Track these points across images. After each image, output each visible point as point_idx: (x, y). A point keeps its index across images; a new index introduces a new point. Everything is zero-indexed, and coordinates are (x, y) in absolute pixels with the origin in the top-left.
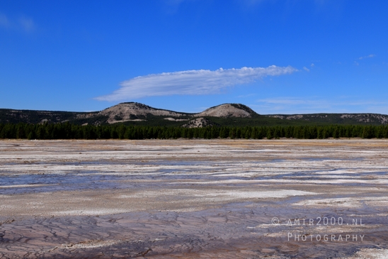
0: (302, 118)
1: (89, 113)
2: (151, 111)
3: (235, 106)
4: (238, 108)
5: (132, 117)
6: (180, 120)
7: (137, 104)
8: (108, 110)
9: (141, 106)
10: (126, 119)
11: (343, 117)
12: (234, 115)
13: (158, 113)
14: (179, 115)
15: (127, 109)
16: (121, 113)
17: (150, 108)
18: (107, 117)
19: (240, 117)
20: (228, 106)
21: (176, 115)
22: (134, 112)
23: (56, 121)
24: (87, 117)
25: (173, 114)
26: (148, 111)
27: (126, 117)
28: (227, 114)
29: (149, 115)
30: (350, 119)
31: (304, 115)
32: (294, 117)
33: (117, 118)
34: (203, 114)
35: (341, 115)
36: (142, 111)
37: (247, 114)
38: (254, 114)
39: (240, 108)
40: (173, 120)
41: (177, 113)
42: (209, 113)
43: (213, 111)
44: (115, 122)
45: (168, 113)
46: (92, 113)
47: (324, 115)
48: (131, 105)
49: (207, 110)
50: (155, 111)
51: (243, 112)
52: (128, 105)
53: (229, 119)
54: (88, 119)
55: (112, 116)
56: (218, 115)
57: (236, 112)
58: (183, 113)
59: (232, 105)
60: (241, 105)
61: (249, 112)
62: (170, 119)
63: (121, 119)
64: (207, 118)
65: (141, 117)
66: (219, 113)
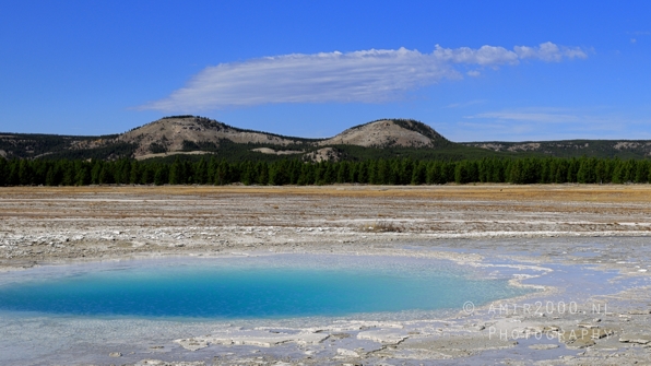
0: (540, 150)
1: (95, 138)
2: (230, 135)
3: (402, 124)
4: (409, 128)
5: (189, 145)
6: (286, 153)
7: (198, 120)
8: (138, 132)
9: (207, 123)
10: (175, 149)
11: (618, 147)
12: (398, 142)
13: (243, 138)
14: (287, 142)
15: (177, 129)
16: (164, 138)
17: (226, 127)
18: (135, 146)
19: (412, 147)
20: (386, 123)
21: (281, 142)
22: (192, 137)
23: (25, 155)
24: (93, 145)
25: (274, 141)
26: (222, 134)
27: (176, 147)
28: (384, 140)
29: (224, 142)
30: (633, 150)
31: (543, 143)
32: (522, 147)
33: (155, 148)
34: (336, 141)
35: (615, 142)
36: (209, 135)
37: (426, 141)
38: (439, 141)
39: (412, 129)
40: (272, 151)
41: (282, 138)
42: (348, 139)
43: (356, 133)
44: (150, 155)
45: (264, 139)
46: (103, 137)
47: (582, 143)
48: (187, 121)
49: (345, 133)
50: (236, 135)
51: (418, 135)
52: (179, 121)
53: (389, 149)
54: (94, 150)
55: (146, 143)
56: (365, 143)
57: (403, 137)
58: (296, 139)
59: (396, 122)
60: (415, 123)
61: (429, 136)
62: (265, 150)
63: (164, 151)
64: (340, 149)
65: (206, 145)
66: (367, 139)
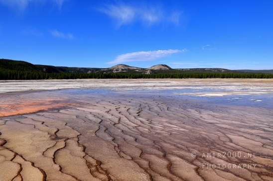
0: (190, 70)
2: (130, 68)
3: (163, 65)
5: (122, 70)
6: (141, 71)
7: (124, 65)
8: (113, 67)
9: (126, 66)
10: (120, 71)
13: (132, 68)
14: (140, 69)
15: (120, 67)
17: (129, 66)
18: (113, 70)
19: (165, 70)
20: (160, 65)
22: (123, 68)
23: (94, 72)
25: (138, 69)
26: (128, 68)
28: (159, 68)
29: (129, 69)
30: (209, 70)
32: (186, 70)
33: (117, 70)
34: (150, 69)
35: (205, 69)
36: (126, 68)
37: (168, 69)
38: (170, 68)
40: (138, 71)
42: (152, 68)
43: (154, 67)
44: (116, 72)
45: (136, 68)
46: (107, 68)
47: (198, 69)
48: (122, 65)
51: (166, 68)
52: (120, 65)
53: (160, 71)
54: (106, 71)
55: (115, 70)
57: (163, 68)
58: (142, 68)
60: (165, 65)
64: (152, 70)
65: (126, 70)
66: (156, 68)
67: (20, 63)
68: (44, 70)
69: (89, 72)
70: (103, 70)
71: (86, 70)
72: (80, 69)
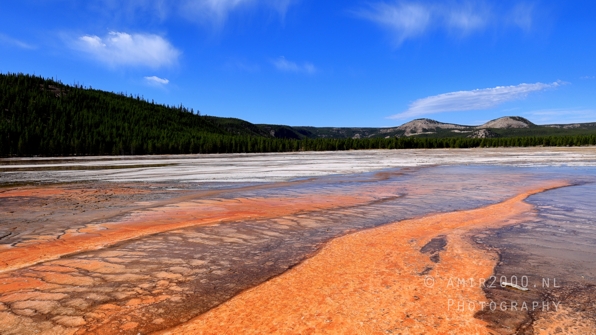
1: (389, 128)
2: (440, 125)
3: (514, 118)
4: (517, 120)
5: (424, 130)
6: (465, 132)
7: (427, 120)
8: (405, 126)
9: (431, 121)
10: (420, 132)
12: (513, 126)
13: (445, 126)
14: (463, 128)
15: (420, 124)
16: (415, 128)
17: (438, 122)
18: (404, 131)
19: (519, 128)
20: (506, 118)
21: (460, 128)
22: (425, 127)
23: (365, 136)
24: (388, 131)
25: (458, 127)
26: (436, 125)
28: (506, 126)
29: (438, 128)
31: (582, 125)
32: (570, 126)
33: (412, 132)
34: (484, 126)
36: (432, 126)
37: (525, 125)
38: (531, 125)
39: (519, 120)
40: (459, 132)
41: (461, 126)
42: (489, 125)
43: (493, 123)
44: (411, 134)
45: (453, 127)
46: (392, 128)
48: (423, 121)
49: (488, 123)
50: (442, 125)
51: (521, 123)
52: (420, 121)
53: (509, 131)
54: (390, 133)
55: (408, 130)
56: (498, 127)
57: (515, 124)
58: (466, 126)
59: (511, 118)
60: (519, 118)
61: (527, 123)
62: (455, 131)
63: (415, 133)
64: (489, 130)
65: (431, 130)
66: (499, 125)
67: (230, 122)
68: (273, 133)
69: (357, 136)
70: (385, 131)
71: (351, 131)
72: (339, 130)
